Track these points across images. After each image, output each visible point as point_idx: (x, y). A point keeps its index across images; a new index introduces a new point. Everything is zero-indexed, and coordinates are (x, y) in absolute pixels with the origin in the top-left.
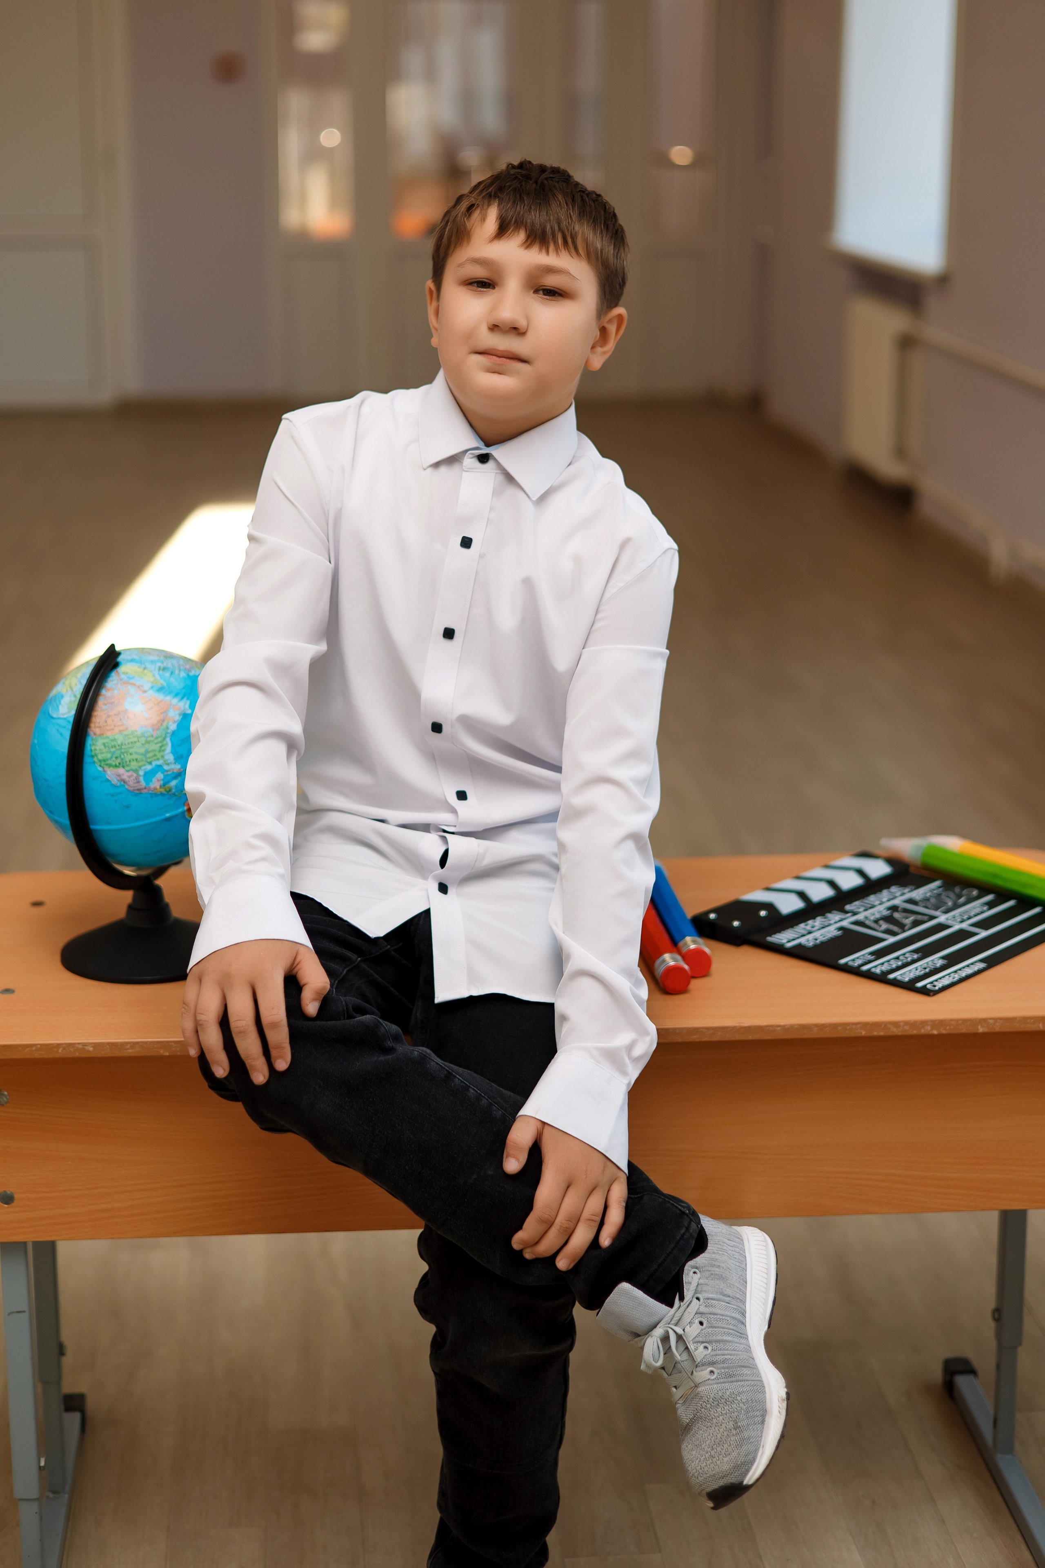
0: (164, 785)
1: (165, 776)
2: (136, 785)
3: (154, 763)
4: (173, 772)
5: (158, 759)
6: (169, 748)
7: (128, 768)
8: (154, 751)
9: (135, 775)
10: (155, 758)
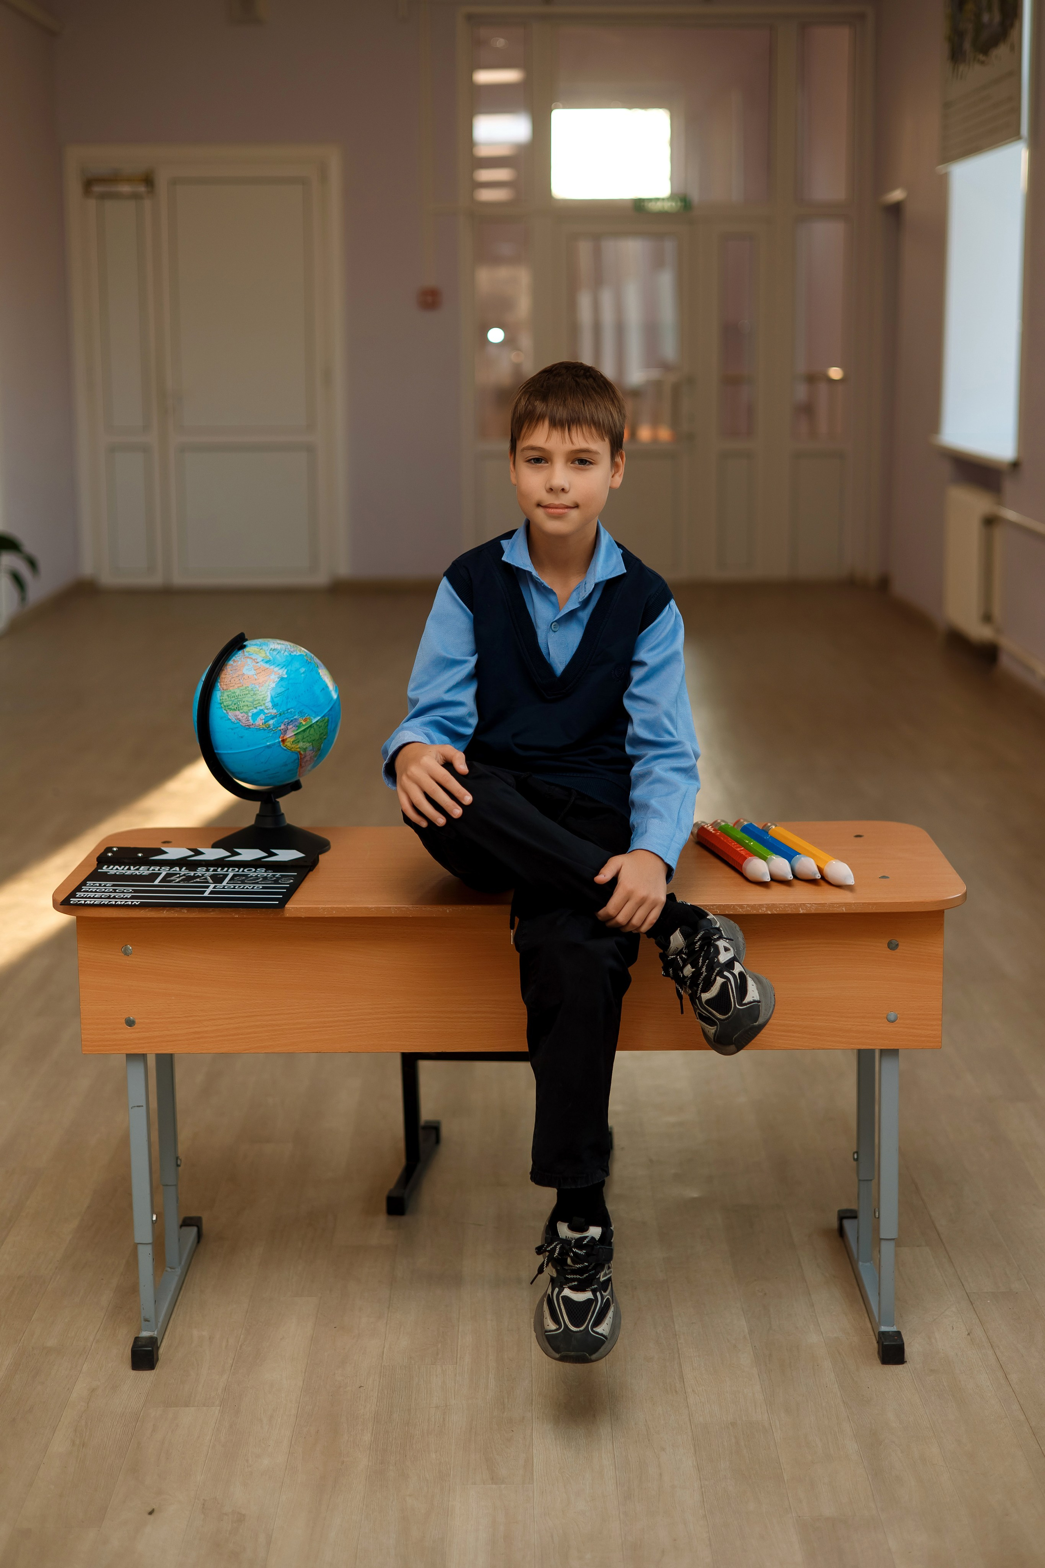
0: (265, 722)
1: (265, 717)
2: (247, 722)
3: (258, 708)
4: (271, 715)
5: (261, 706)
6: (269, 699)
7: (241, 711)
8: (258, 700)
9: (246, 716)
10: (259, 705)
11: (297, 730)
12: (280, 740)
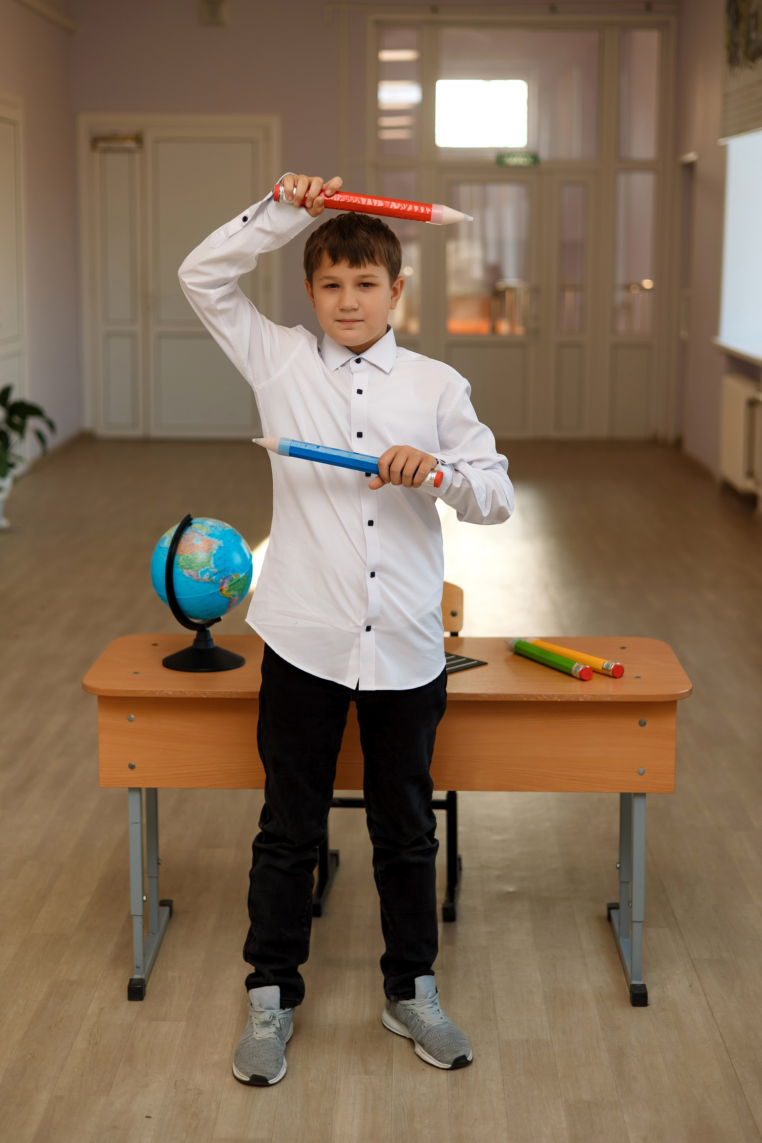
0: (210, 578)
1: (210, 574)
2: (197, 577)
3: (205, 568)
4: (214, 573)
5: (207, 566)
6: (212, 561)
7: (193, 570)
8: (205, 562)
9: (197, 573)
10: (205, 566)
11: (231, 582)
12: (219, 589)
